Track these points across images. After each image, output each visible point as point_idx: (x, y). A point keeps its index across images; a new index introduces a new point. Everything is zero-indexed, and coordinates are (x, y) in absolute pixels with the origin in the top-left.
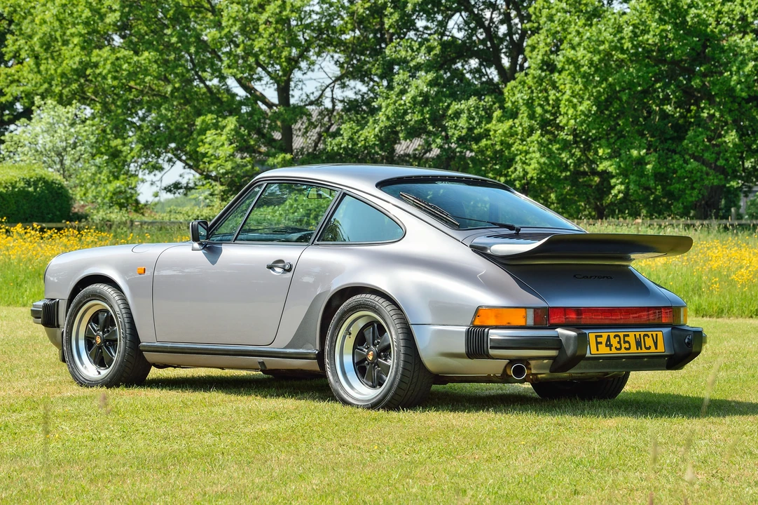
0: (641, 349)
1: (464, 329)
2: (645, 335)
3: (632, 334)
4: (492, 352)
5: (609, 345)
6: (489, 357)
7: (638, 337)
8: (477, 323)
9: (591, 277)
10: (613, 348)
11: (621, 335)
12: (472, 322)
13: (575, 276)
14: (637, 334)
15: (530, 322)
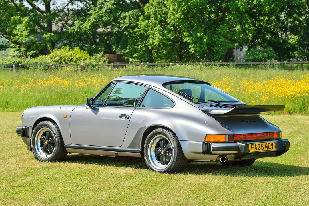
0: (267, 149)
1: (201, 143)
2: (269, 144)
3: (264, 144)
4: (213, 152)
5: (256, 148)
6: (211, 154)
7: (266, 144)
8: (206, 140)
9: (247, 121)
10: (257, 149)
11: (260, 144)
12: (204, 140)
13: (242, 121)
14: (266, 143)
15: (227, 140)
